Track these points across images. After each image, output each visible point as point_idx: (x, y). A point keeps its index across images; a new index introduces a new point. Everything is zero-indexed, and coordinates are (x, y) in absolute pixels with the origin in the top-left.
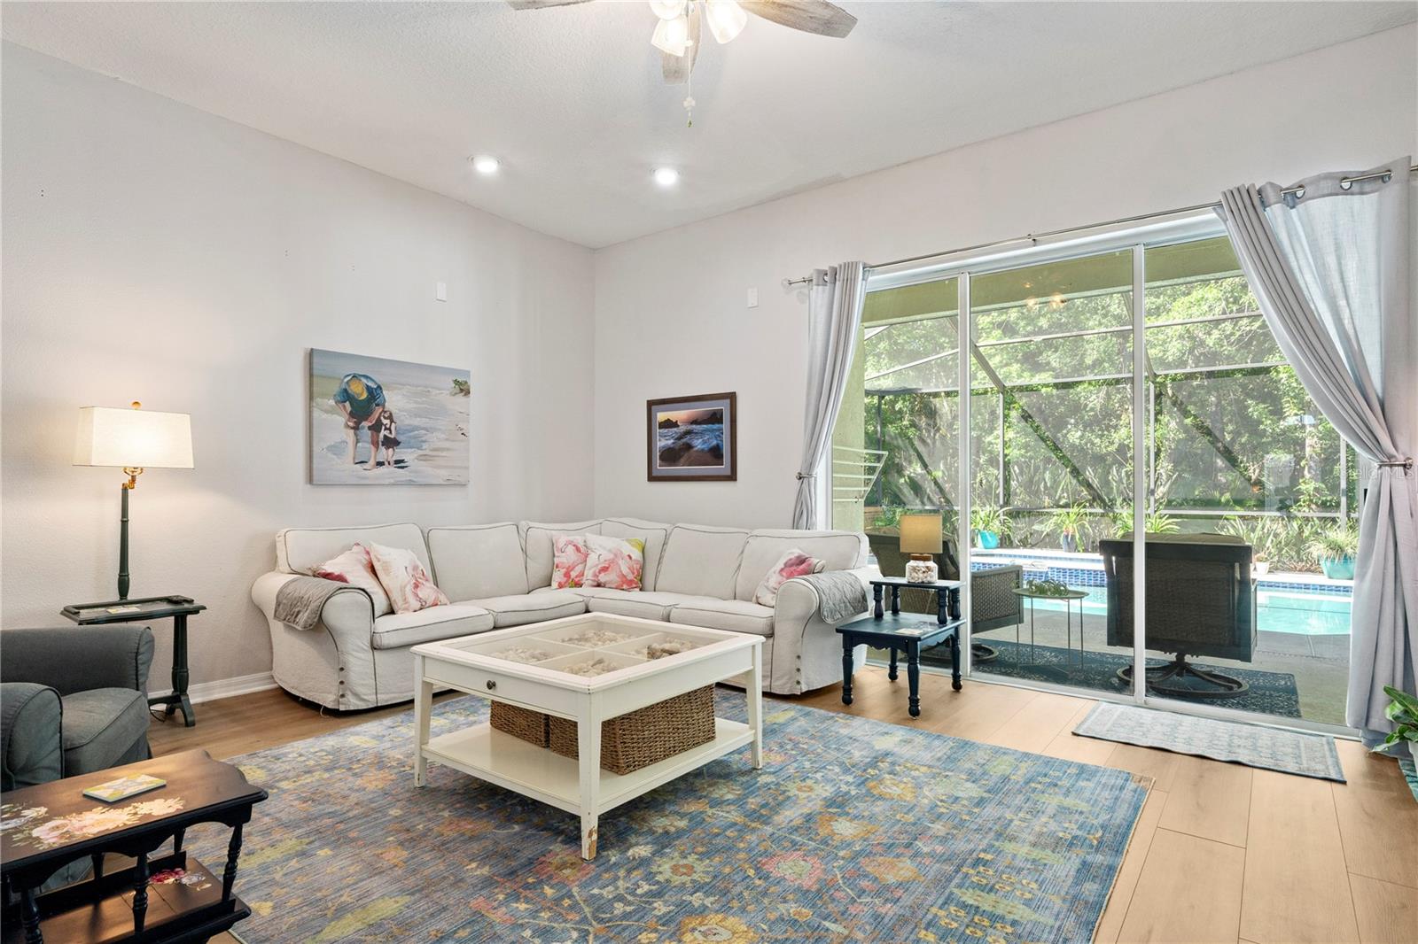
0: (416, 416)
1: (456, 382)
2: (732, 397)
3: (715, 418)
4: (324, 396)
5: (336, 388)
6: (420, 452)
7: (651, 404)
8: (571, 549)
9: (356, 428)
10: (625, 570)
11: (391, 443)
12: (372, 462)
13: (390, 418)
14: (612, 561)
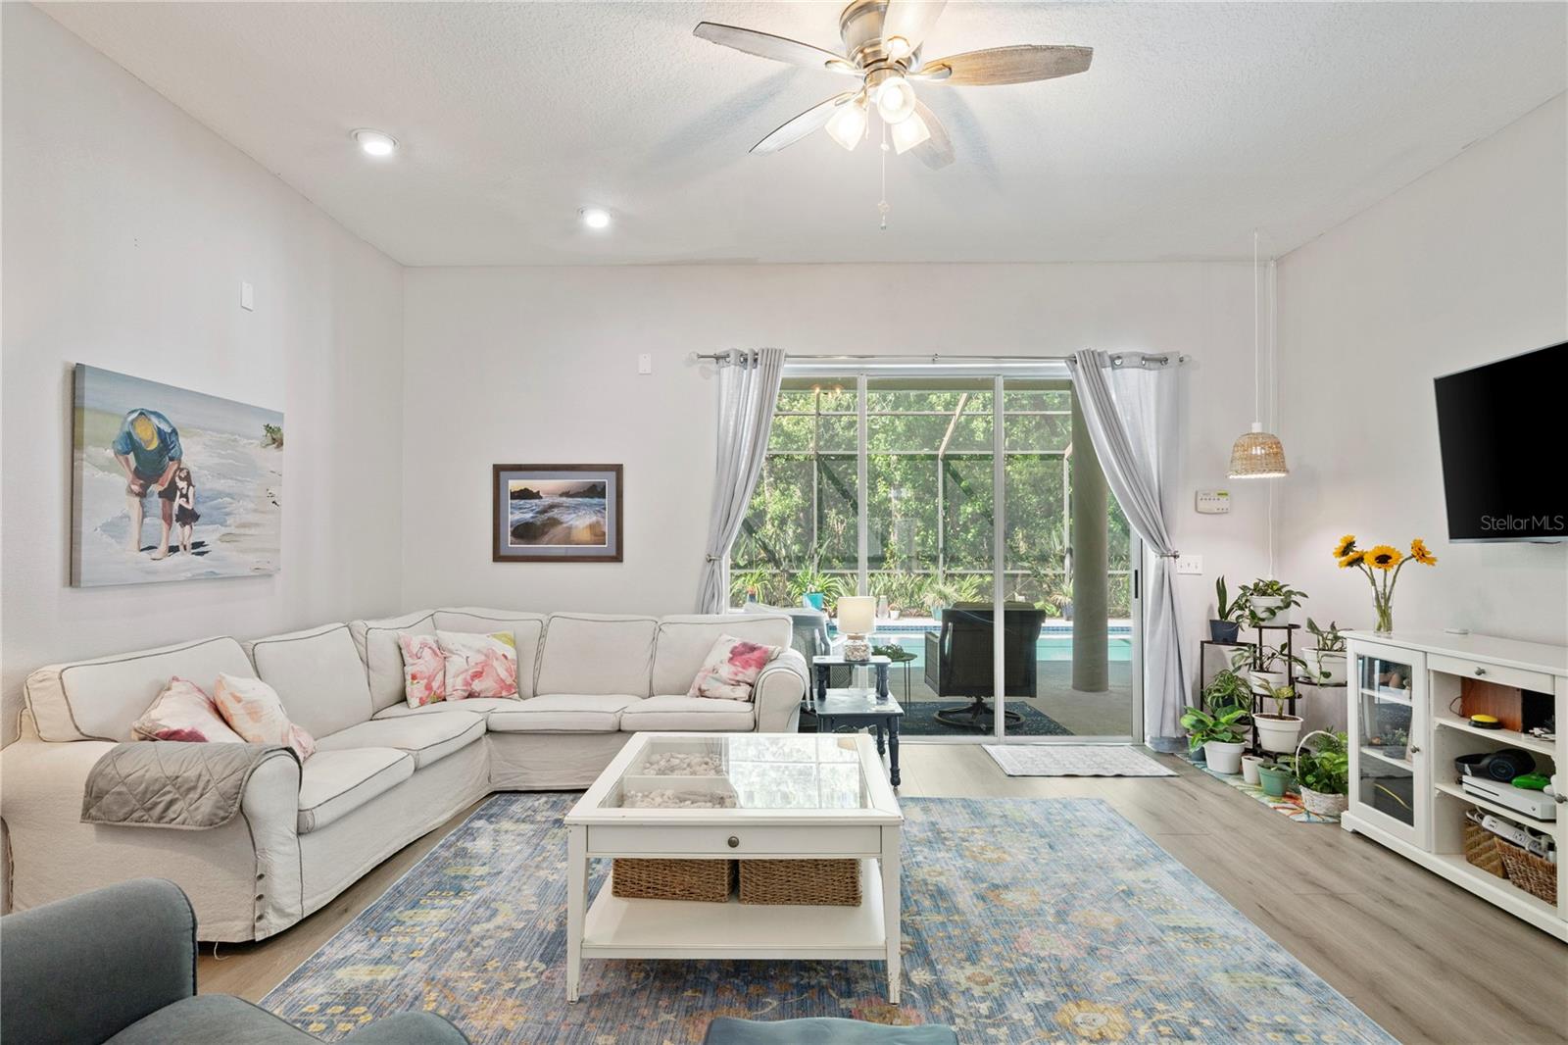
0: (221, 476)
1: (268, 428)
2: (618, 469)
3: (596, 491)
4: (99, 442)
5: (115, 430)
6: (224, 530)
7: (498, 470)
8: (427, 653)
9: (142, 495)
10: (503, 674)
11: (188, 517)
12: (163, 547)
13: (188, 479)
14: (485, 664)
